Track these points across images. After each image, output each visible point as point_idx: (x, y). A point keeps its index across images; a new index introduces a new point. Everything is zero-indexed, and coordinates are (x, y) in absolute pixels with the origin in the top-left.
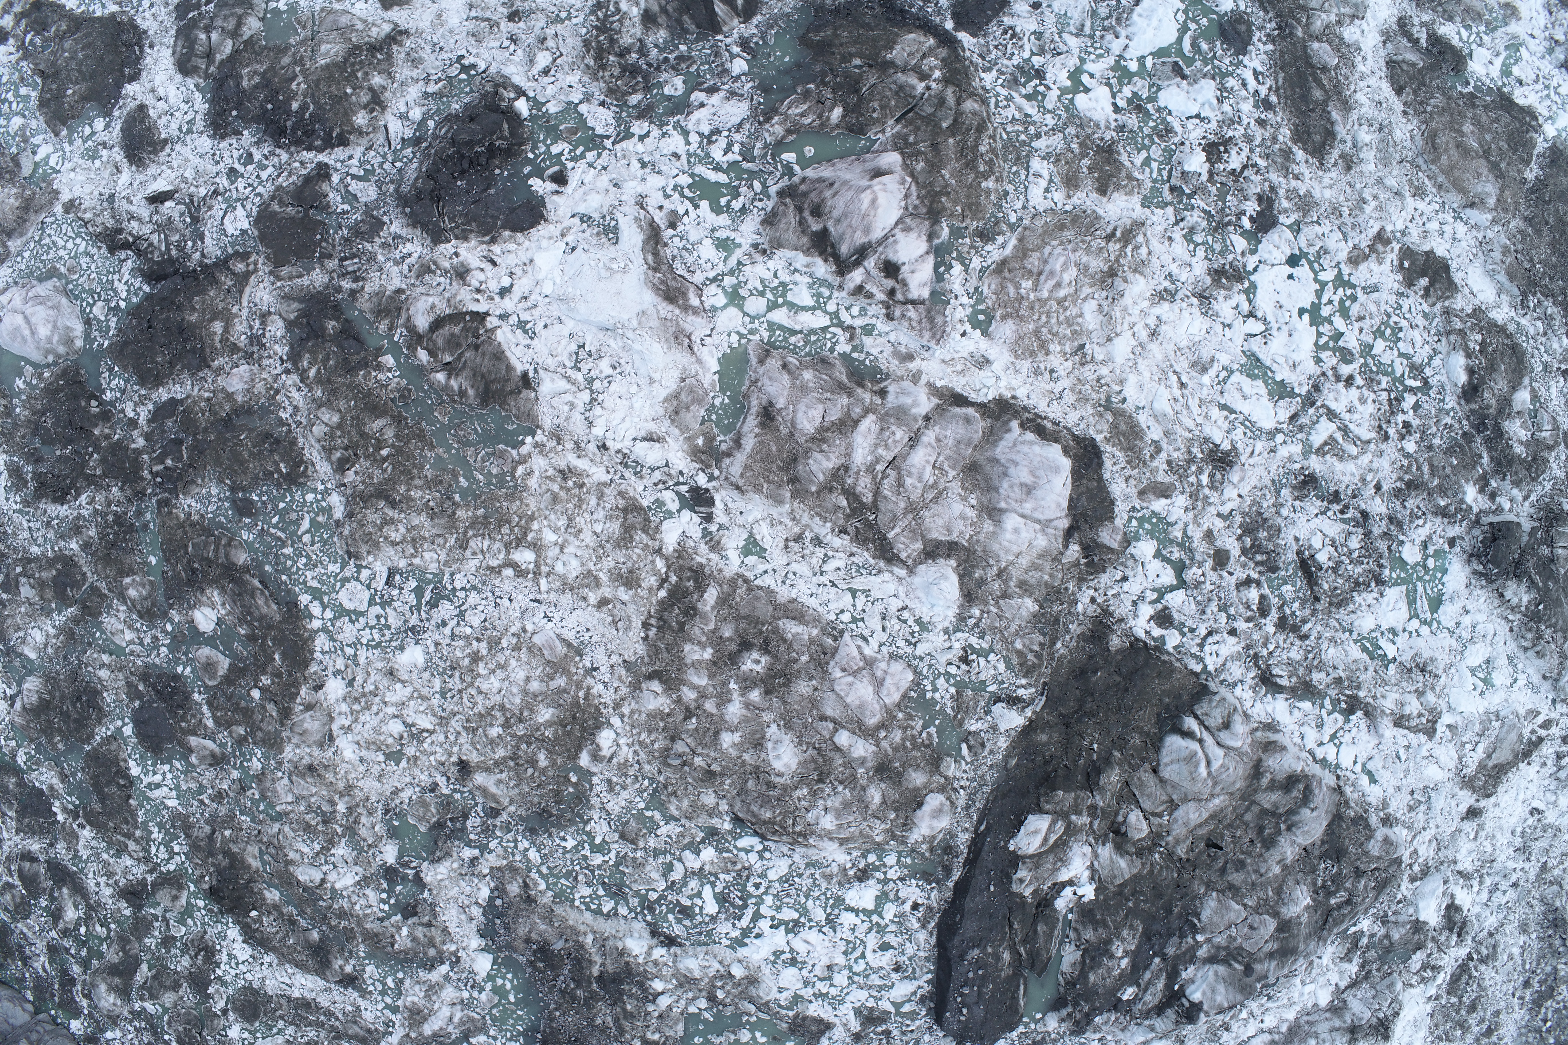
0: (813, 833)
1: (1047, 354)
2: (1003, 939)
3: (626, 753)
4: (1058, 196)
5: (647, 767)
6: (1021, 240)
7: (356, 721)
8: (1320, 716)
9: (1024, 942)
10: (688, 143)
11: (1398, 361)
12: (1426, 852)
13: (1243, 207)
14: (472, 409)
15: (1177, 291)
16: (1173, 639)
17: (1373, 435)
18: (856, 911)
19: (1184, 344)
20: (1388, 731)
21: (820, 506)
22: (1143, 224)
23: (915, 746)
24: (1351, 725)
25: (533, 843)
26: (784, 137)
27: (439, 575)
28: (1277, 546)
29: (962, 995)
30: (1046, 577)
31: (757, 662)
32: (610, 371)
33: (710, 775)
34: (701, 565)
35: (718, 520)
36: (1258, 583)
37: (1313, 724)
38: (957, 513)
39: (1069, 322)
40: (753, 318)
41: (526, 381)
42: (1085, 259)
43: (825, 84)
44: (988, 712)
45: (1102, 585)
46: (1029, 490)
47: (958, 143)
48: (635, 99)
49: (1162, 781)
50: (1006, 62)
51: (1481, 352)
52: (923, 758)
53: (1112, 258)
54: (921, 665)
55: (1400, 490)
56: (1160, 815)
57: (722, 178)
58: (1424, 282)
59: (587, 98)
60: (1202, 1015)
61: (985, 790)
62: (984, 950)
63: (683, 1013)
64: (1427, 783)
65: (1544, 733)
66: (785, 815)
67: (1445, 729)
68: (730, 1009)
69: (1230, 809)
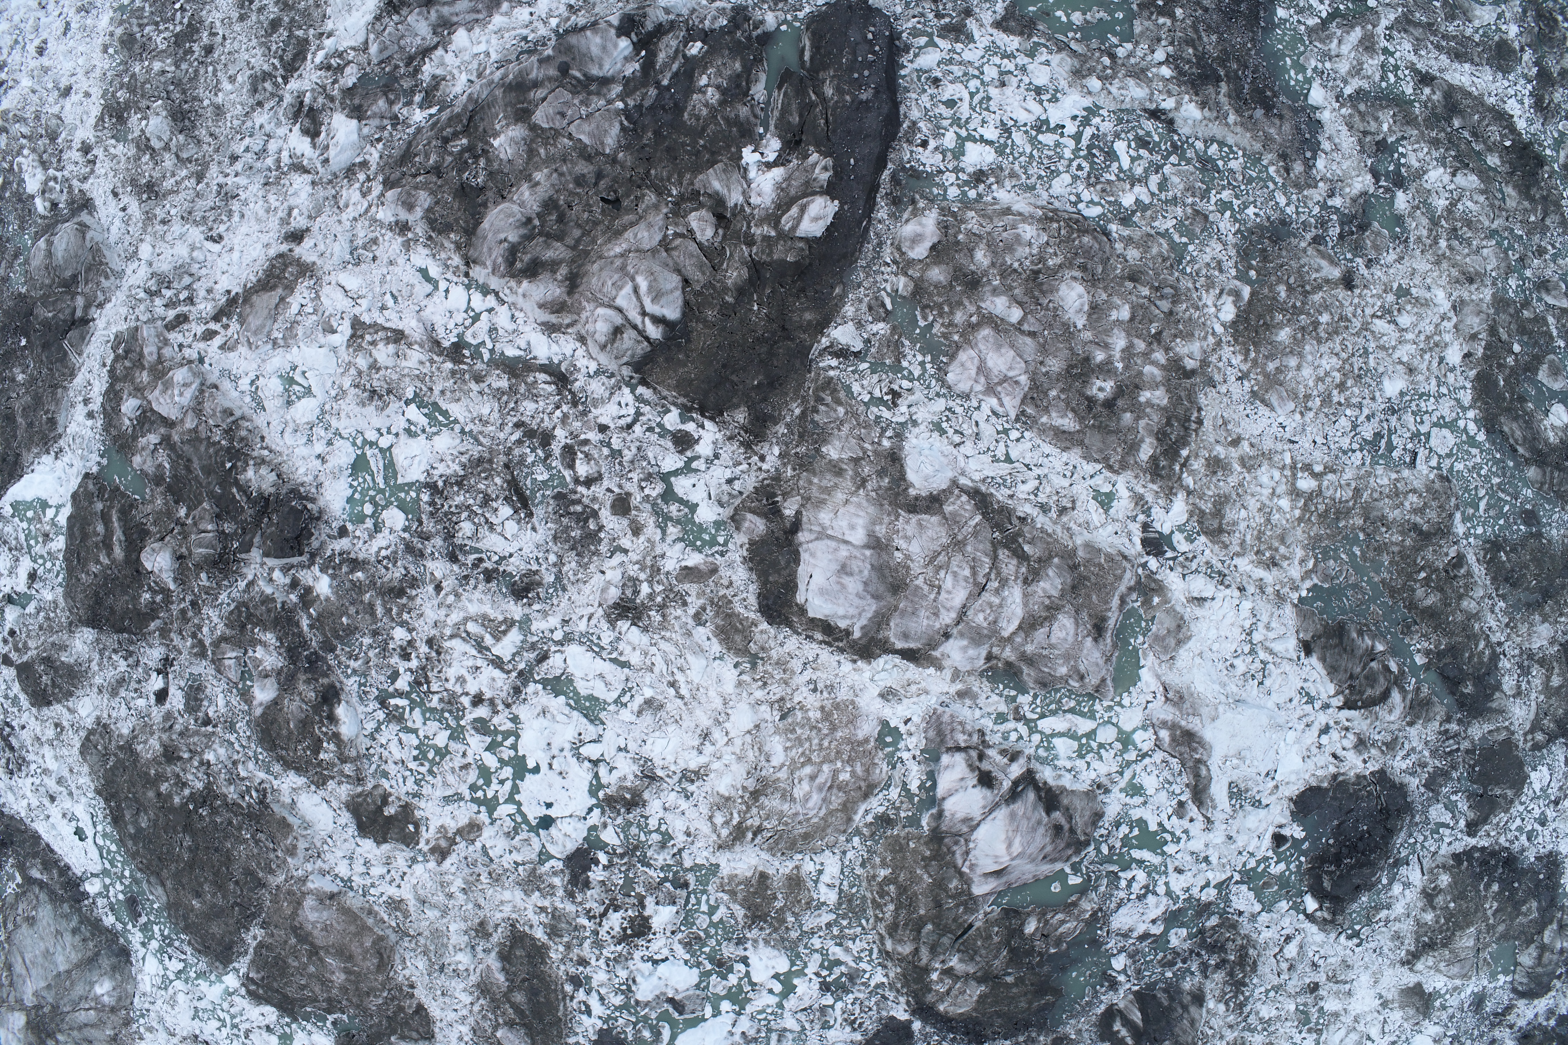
0: (1040, 220)
1: (822, 708)
2: (834, 108)
3: (1208, 299)
4: (809, 867)
5: (1190, 285)
6: (850, 820)
7: (1437, 325)
8: (494, 340)
9: (812, 105)
10: (1167, 884)
11: (419, 724)
12: (351, 195)
13: (606, 874)
14: (1351, 619)
15: (680, 782)
16: (672, 420)
17: (447, 644)
18: (982, 140)
19: (672, 728)
20: (410, 325)
21: (1048, 543)
22: (720, 847)
23: (940, 307)
24: (455, 332)
25: (1283, 212)
26: (1079, 899)
27: (1374, 463)
28: (557, 521)
29: (874, 53)
30: (816, 480)
31: (1101, 389)
32: (1237, 662)
33: (1134, 277)
34: (1153, 481)
35: (1138, 526)
36: (577, 481)
37: (501, 332)
38: (914, 542)
39: (799, 741)
40: (1109, 722)
41: (1307, 648)
42: (786, 807)
43: (1040, 954)
44: (867, 341)
45: (753, 474)
46: (844, 569)
47: (915, 911)
48: (1214, 921)
49: (678, 271)
50: (861, 996)
51: (320, 741)
52: (930, 295)
53: (754, 811)
54: (938, 389)
55: (412, 587)
56: (677, 235)
57: (1136, 854)
58: (390, 811)
59: (1254, 917)
60: (616, 22)
61: (863, 263)
62: (854, 98)
63: (1137, 43)
64: (357, 269)
65: (213, 326)
66: (1069, 240)
67: (339, 329)
68: (1094, 46)
69: (600, 242)
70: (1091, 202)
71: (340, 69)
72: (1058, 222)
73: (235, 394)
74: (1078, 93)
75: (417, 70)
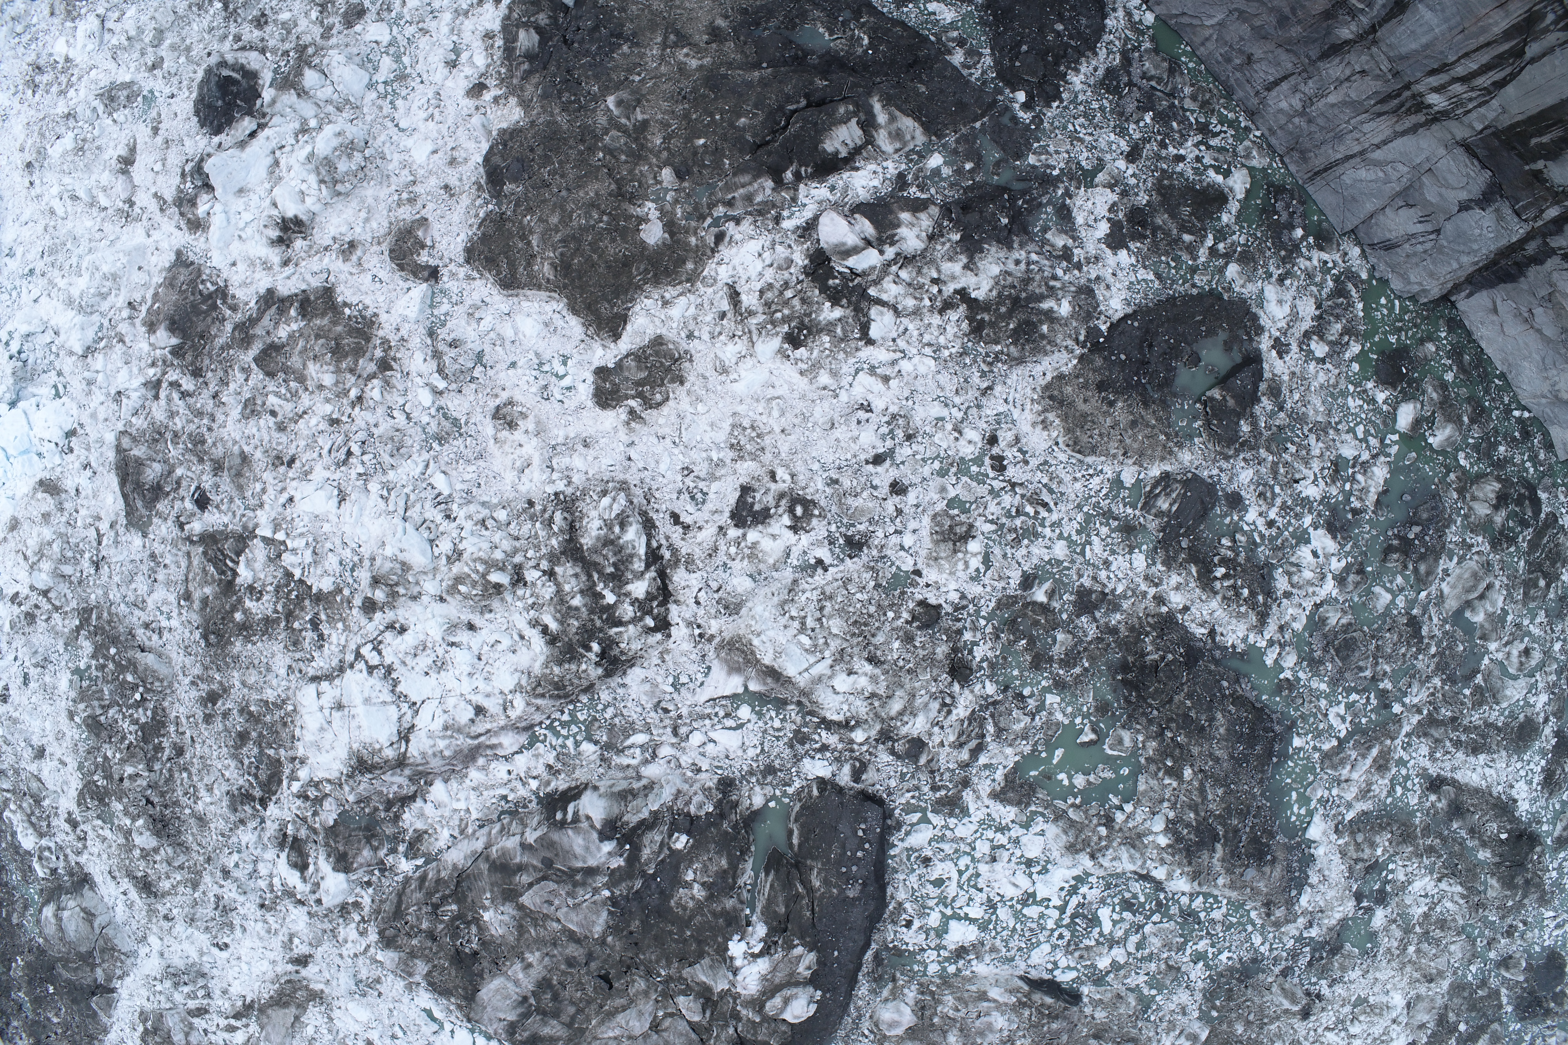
2: (821, 900)
3: (1167, 1039)
5: (1152, 1033)
9: (798, 896)
12: (349, 932)
29: (864, 849)
33: (1099, 1035)
56: (667, 1015)
60: (599, 826)
61: (841, 1033)
62: (842, 891)
63: (1137, 805)
64: (364, 1000)
65: (234, 1022)
66: (1038, 1026)
68: (1093, 812)
69: (594, 1022)
70: (1068, 968)
71: (318, 801)
72: (1030, 1008)
74: (1070, 864)
75: (397, 818)
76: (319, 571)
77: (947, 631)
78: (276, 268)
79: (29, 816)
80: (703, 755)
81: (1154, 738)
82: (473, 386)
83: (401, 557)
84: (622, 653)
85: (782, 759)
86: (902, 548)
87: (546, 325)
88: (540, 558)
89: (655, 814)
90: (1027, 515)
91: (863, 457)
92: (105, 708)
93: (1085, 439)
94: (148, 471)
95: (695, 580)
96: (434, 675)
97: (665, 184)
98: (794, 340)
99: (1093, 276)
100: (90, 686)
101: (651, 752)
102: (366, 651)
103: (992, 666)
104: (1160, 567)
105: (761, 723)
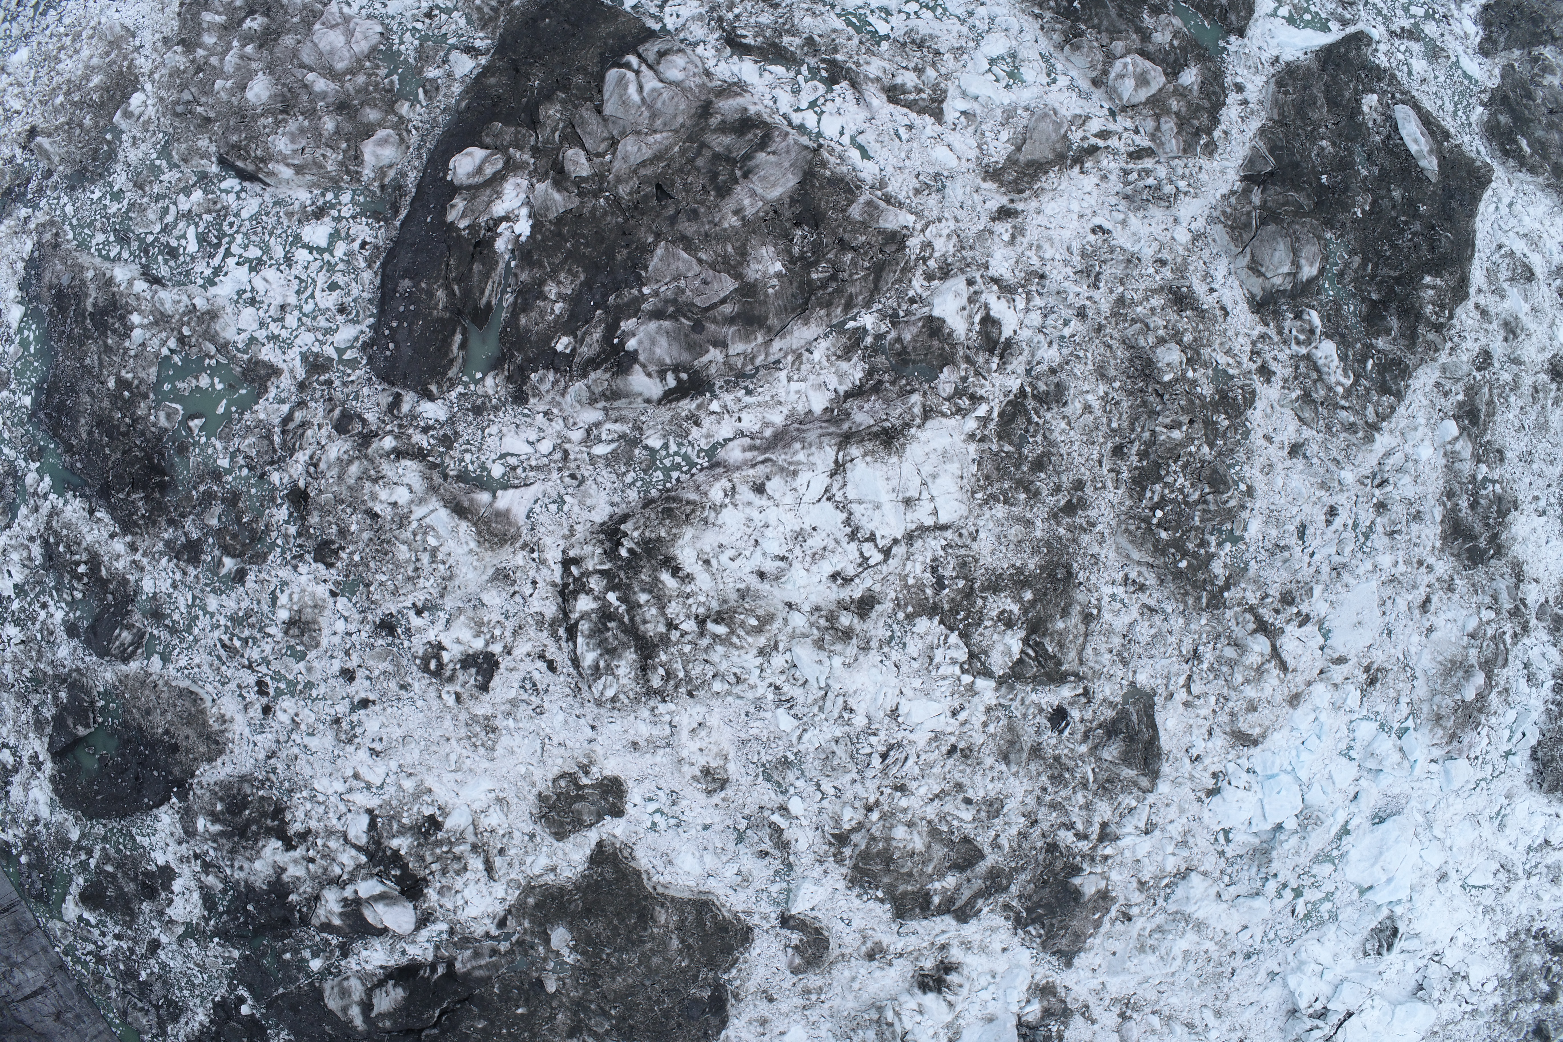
0: (271, 158)
2: (438, 276)
3: (150, 111)
5: (162, 121)
8: (796, 81)
9: (459, 280)
12: (943, 247)
20: (881, 103)
23: (376, 90)
24: (835, 94)
25: (70, 197)
29: (390, 328)
31: (256, 20)
33: (207, 121)
37: (788, 89)
44: (446, 60)
49: (605, 120)
52: (382, 100)
54: (392, 22)
56: (602, 156)
60: (637, 367)
61: (438, 131)
62: (416, 285)
63: (157, 355)
64: (938, 169)
65: (1101, 143)
66: (251, 139)
67: (958, 114)
68: (195, 350)
69: (677, 149)
70: (227, 192)
71: (958, 394)
72: (256, 157)
73: (1074, 73)
74: (218, 299)
75: (870, 374)
76: (929, 638)
77: (310, 536)
78: (955, 943)
79: (1320, 379)
80: (540, 429)
81: (140, 418)
82: (747, 812)
83: (823, 655)
84: (602, 543)
85: (466, 421)
86: (346, 619)
87: (670, 862)
88: (678, 642)
89: (585, 375)
90: (239, 639)
91: (377, 708)
92: (1202, 500)
93: (188, 704)
94: (1115, 753)
95: (536, 605)
96: (807, 527)
97: (555, 977)
98: (434, 823)
99: (184, 845)
100: (1221, 523)
101: (591, 436)
102: (878, 557)
103: (273, 499)
104: (131, 578)
105: (483, 458)
